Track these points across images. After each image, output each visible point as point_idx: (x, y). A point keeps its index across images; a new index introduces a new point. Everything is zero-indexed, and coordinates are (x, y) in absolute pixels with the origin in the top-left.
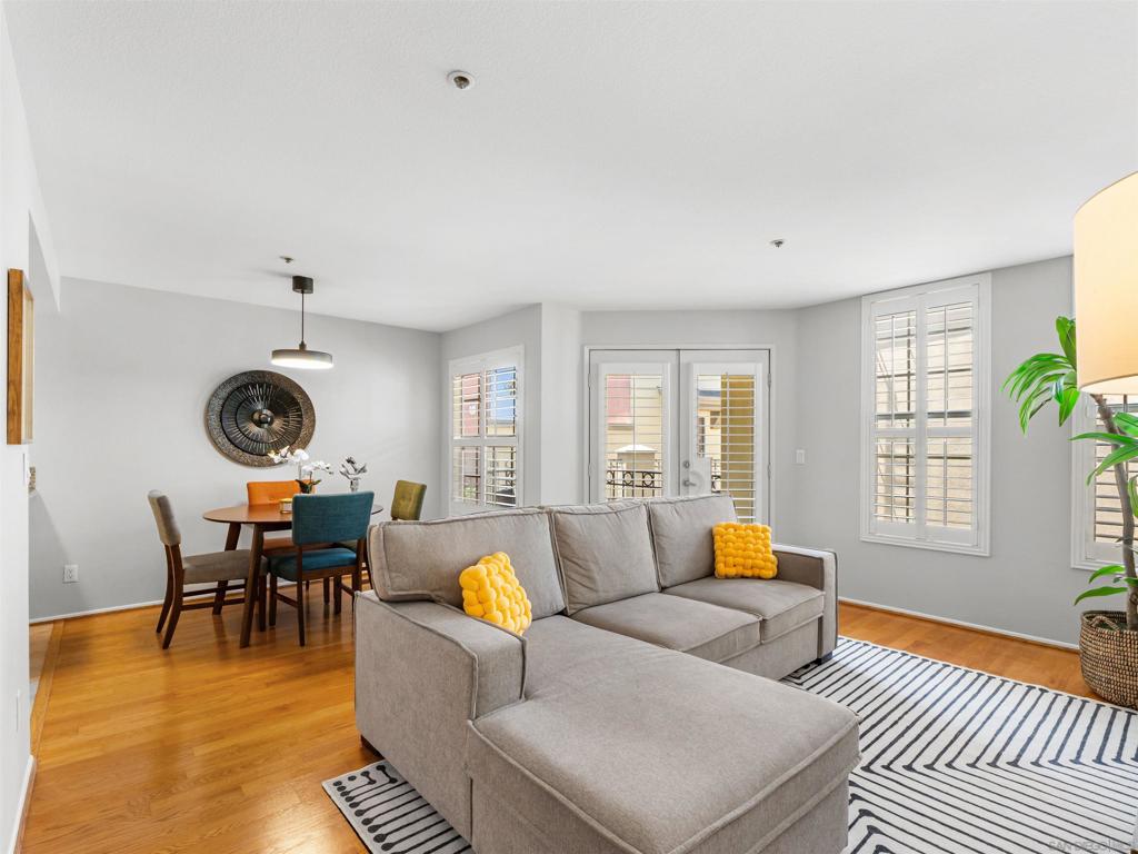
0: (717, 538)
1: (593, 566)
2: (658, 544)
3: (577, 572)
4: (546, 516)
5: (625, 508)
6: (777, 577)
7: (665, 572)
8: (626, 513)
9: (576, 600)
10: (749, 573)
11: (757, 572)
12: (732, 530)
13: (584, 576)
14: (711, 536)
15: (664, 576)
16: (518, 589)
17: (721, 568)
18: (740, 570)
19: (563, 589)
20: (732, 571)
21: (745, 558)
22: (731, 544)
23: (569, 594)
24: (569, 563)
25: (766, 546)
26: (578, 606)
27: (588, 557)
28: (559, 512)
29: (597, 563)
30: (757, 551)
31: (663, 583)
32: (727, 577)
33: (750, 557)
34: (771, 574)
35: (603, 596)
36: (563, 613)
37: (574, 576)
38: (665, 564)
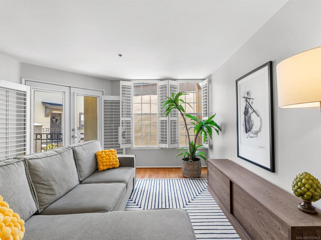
0: (99, 156)
1: (52, 183)
2: (78, 163)
3: (44, 189)
4: (22, 163)
5: (64, 151)
6: (120, 166)
7: (80, 174)
8: (64, 153)
9: (44, 204)
10: (111, 167)
11: (114, 166)
12: (104, 153)
13: (47, 189)
14: (96, 156)
15: (81, 176)
16: (14, 216)
17: (101, 167)
18: (108, 167)
19: (36, 201)
20: (106, 168)
21: (110, 162)
22: (104, 158)
23: (39, 201)
24: (38, 185)
25: (116, 156)
26: (45, 206)
27: (50, 179)
28: (31, 159)
29: (54, 180)
30: (113, 159)
31: (81, 180)
32: (104, 171)
33: (111, 162)
34: (118, 165)
35: (58, 195)
36: (37, 213)
37: (42, 191)
38: (81, 171)
